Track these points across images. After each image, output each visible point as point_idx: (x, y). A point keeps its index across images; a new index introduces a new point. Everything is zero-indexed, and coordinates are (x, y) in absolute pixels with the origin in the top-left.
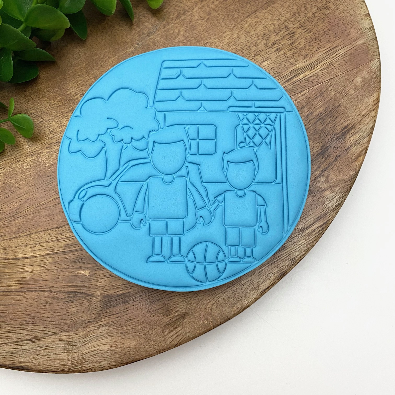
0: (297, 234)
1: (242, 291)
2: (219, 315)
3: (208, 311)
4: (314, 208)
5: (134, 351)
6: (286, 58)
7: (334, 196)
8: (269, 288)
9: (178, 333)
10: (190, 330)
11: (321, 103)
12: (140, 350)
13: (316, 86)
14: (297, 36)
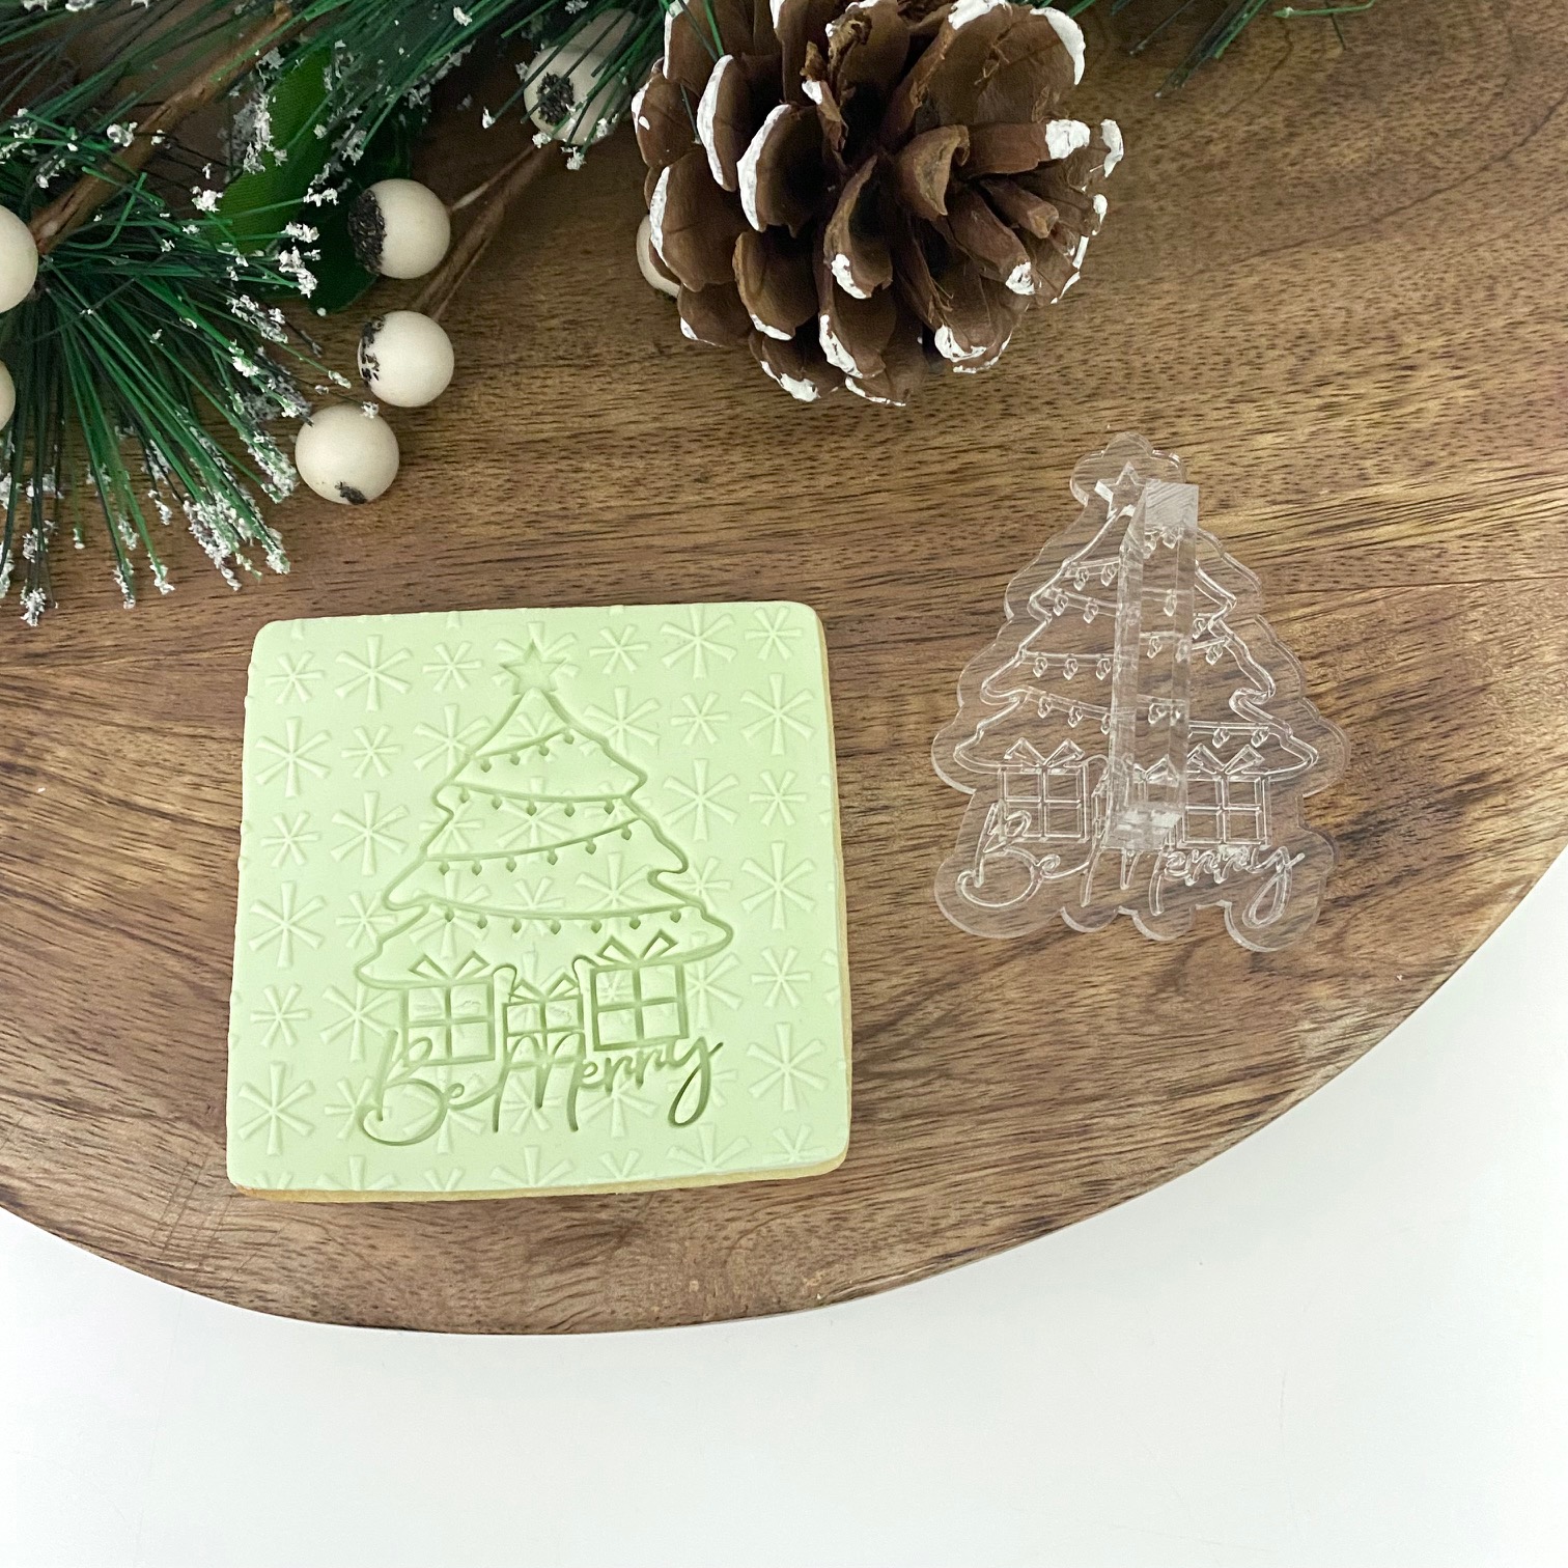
0: (1151, 1098)
1: (868, 1225)
2: (752, 1281)
3: (719, 1250)
4: (1247, 1029)
5: (402, 1286)
6: (1348, 450)
7: (1338, 1013)
8: (969, 1254)
9: (580, 1288)
10: (625, 1291)
11: (1419, 656)
12: (422, 1292)
13: (1423, 589)
14: (1420, 380)
